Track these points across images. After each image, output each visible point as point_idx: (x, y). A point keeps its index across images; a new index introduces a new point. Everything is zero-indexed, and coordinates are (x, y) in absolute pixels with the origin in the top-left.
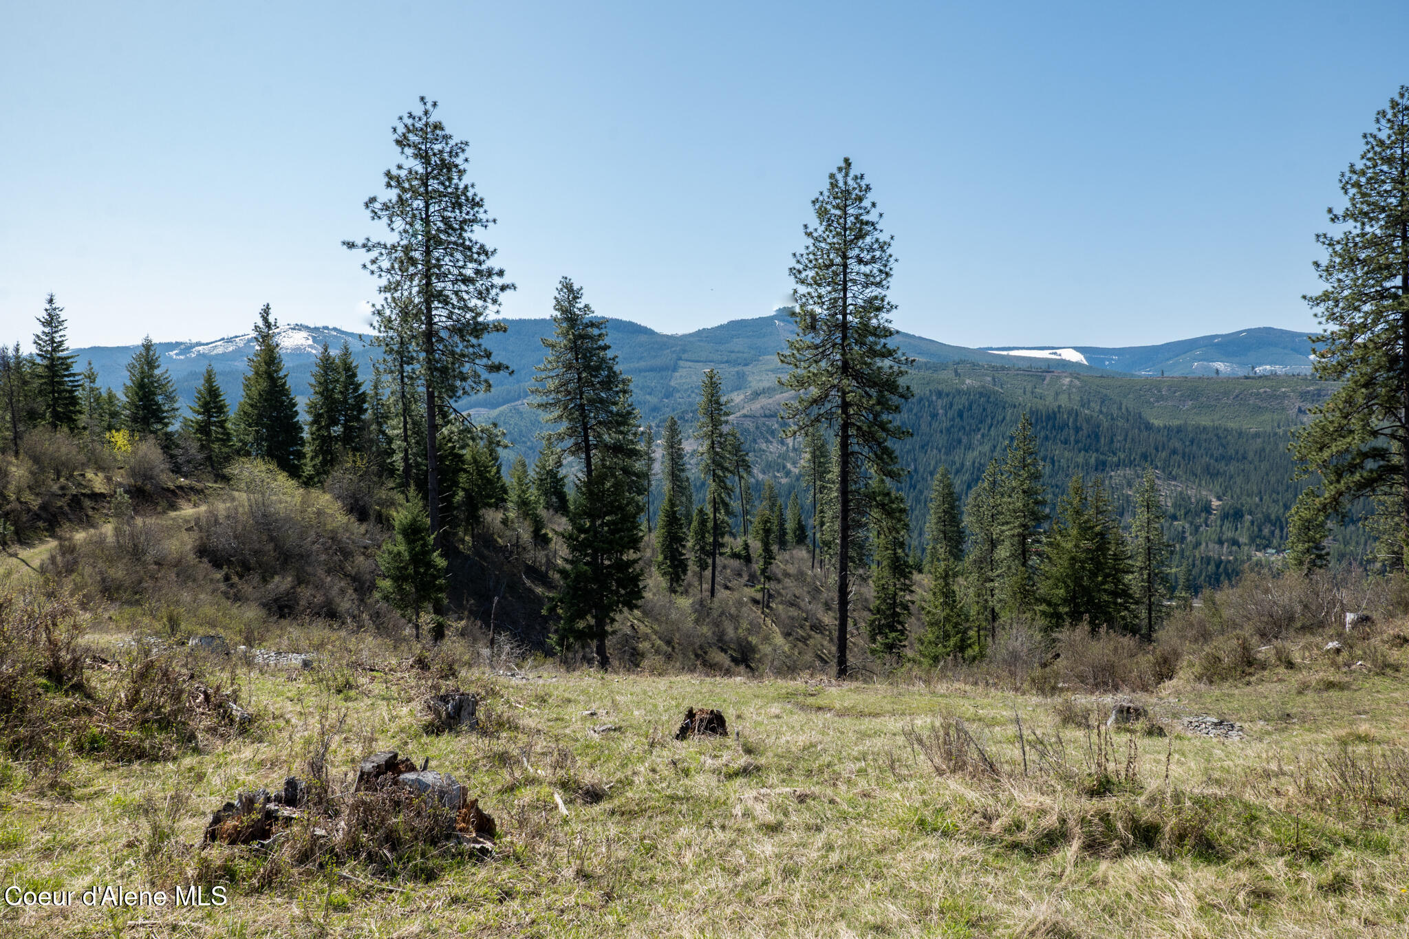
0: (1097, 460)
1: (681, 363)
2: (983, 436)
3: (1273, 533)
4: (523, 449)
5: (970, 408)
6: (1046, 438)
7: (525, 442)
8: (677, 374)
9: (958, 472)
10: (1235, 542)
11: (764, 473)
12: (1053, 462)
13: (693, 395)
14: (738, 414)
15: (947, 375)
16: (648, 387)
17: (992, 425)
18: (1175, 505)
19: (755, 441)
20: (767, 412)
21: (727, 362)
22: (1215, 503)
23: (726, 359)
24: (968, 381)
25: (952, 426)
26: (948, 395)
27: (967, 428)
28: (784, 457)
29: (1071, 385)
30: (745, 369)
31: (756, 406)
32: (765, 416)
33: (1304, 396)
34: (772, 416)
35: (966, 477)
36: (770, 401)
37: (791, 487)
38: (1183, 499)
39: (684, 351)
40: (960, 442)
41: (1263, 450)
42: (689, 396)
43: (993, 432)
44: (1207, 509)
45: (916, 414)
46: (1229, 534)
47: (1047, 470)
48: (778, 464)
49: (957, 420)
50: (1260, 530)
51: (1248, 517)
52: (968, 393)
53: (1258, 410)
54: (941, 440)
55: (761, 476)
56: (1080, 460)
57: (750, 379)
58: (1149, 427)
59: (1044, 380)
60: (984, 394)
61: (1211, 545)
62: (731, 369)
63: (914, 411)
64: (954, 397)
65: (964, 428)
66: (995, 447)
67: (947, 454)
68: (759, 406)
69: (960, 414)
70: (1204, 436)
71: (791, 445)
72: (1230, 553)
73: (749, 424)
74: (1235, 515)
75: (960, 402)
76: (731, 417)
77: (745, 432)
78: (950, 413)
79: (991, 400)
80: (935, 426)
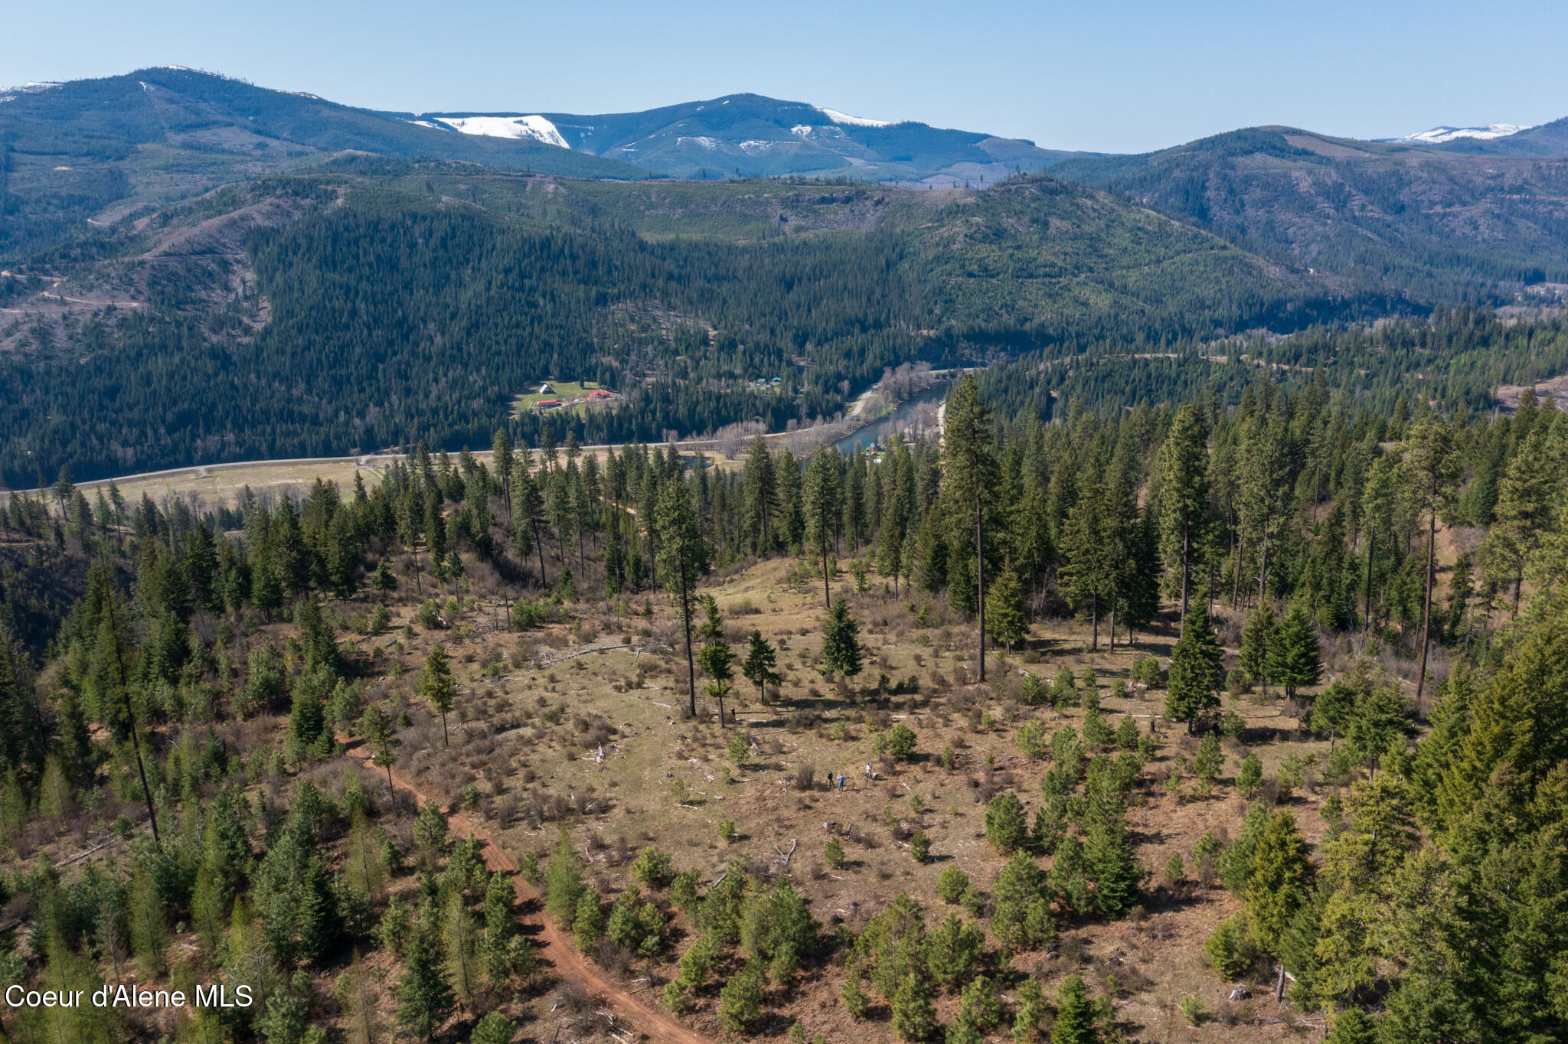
0: (598, 292)
1: (16, 156)
2: (473, 268)
3: (762, 361)
5: (454, 236)
6: (543, 270)
8: (15, 175)
9: (453, 316)
10: (732, 376)
11: (216, 332)
12: (553, 298)
13: (52, 208)
14: (156, 251)
15: (410, 186)
17: (481, 255)
18: (676, 340)
19: (189, 288)
20: (196, 247)
21: (88, 154)
22: (712, 333)
23: (85, 149)
24: (444, 198)
25: (437, 258)
26: (424, 218)
27: (455, 261)
28: (235, 307)
29: (556, 193)
30: (124, 165)
31: (178, 236)
32: (195, 253)
33: (785, 202)
34: (202, 253)
35: (464, 323)
36: (196, 231)
37: (258, 351)
38: (684, 333)
39: (15, 137)
40: (448, 277)
41: (751, 267)
42: (45, 210)
43: (484, 265)
44: (705, 341)
45: (391, 246)
46: (725, 368)
47: (549, 307)
48: (231, 319)
49: (441, 252)
50: (752, 359)
51: (741, 347)
52: (447, 215)
53: (744, 218)
54: (425, 276)
55: (214, 339)
56: (581, 295)
57: (132, 180)
58: (642, 246)
59: (525, 186)
60: (468, 217)
61: (711, 380)
62: (99, 166)
63: (389, 241)
64: (432, 221)
65: (450, 260)
66: (490, 283)
67: (436, 294)
68: (182, 239)
69: (443, 243)
70: (696, 255)
71: (240, 290)
72: (728, 386)
73: (174, 265)
74: (729, 346)
75: (441, 228)
76: (147, 256)
77: (173, 277)
78: (432, 243)
79: (476, 223)
80: (416, 259)
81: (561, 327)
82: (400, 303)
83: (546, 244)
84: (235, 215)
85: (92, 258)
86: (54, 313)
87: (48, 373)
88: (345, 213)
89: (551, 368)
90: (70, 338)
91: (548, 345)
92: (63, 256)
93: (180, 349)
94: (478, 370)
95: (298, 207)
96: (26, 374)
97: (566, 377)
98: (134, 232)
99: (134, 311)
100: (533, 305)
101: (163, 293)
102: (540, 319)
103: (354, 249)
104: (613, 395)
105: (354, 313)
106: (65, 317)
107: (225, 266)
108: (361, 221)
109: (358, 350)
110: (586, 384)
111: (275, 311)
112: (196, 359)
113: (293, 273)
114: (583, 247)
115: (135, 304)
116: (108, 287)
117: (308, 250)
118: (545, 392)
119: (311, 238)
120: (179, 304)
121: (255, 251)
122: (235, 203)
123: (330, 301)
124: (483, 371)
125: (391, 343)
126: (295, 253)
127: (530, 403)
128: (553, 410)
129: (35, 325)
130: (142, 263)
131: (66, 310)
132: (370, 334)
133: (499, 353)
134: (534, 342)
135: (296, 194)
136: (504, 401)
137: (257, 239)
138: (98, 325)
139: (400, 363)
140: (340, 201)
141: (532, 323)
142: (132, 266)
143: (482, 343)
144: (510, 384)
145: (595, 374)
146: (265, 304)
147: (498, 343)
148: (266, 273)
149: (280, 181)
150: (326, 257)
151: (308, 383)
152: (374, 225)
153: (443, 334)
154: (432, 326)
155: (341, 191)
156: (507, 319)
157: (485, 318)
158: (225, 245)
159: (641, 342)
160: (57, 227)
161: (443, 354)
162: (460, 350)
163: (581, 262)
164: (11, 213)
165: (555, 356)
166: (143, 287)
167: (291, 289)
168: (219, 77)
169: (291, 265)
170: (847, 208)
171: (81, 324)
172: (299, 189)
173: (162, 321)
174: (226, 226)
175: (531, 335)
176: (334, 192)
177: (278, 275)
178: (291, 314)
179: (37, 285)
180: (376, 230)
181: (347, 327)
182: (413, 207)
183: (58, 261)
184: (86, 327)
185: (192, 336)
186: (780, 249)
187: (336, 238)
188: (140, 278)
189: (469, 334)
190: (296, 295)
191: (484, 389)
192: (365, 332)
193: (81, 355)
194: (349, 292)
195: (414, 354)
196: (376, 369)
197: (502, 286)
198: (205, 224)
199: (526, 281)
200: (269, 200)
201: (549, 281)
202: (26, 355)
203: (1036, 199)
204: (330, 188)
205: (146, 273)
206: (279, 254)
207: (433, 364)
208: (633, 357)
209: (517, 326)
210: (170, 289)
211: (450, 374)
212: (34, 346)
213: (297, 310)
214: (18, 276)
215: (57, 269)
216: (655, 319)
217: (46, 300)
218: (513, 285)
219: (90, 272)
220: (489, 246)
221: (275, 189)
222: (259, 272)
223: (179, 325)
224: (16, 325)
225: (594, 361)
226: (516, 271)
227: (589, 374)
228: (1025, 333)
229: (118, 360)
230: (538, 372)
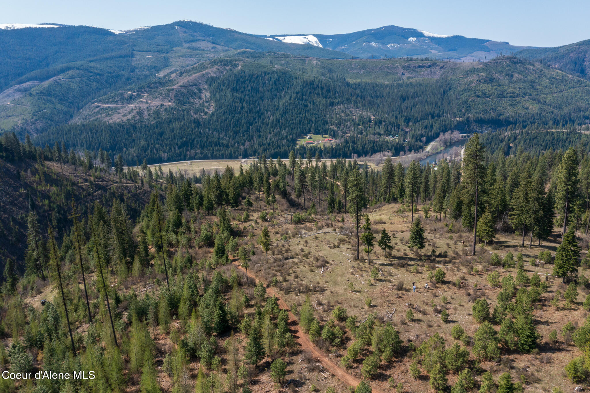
0: (330, 101)
1: (135, 52)
2: (285, 92)
3: (391, 129)
4: (68, 104)
5: (279, 80)
6: (310, 93)
7: (67, 100)
8: (134, 59)
9: (277, 109)
10: (379, 134)
11: (196, 114)
12: (314, 104)
13: (145, 70)
14: (178, 85)
15: (264, 61)
16: (121, 66)
17: (288, 87)
18: (359, 120)
19: (188, 98)
20: (191, 84)
21: (157, 51)
22: (373, 117)
23: (156, 50)
24: (276, 66)
25: (272, 88)
26: (269, 73)
27: (279, 89)
28: (202, 105)
29: (317, 64)
30: (168, 55)
31: (185, 80)
32: (190, 86)
33: (404, 67)
34: (192, 86)
35: (281, 112)
37: (209, 120)
38: (362, 117)
39: (135, 46)
40: (276, 95)
41: (389, 93)
42: (143, 71)
43: (289, 91)
44: (370, 121)
45: (256, 83)
46: (377, 131)
47: (312, 107)
48: (201, 109)
49: (274, 86)
50: (388, 128)
51: (384, 123)
52: (277, 72)
53: (387, 74)
54: (268, 95)
55: (195, 116)
56: (324, 102)
57: (171, 60)
58: (348, 84)
59: (305, 62)
60: (284, 73)
61: (371, 136)
62: (161, 55)
63: (256, 82)
64: (272, 75)
65: (277, 89)
66: (291, 97)
67: (272, 101)
68: (186, 81)
69: (275, 83)
70: (368, 87)
71: (204, 99)
72: (378, 138)
73: (183, 90)
74: (379, 123)
75: (275, 77)
76: (175, 87)
77: (183, 94)
78: (271, 82)
79: (287, 75)
80: (265, 88)
81: (316, 114)
82: (258, 104)
83: (312, 83)
84: (204, 72)
85: (157, 87)
86: (144, 106)
87: (141, 127)
88: (241, 72)
89: (312, 129)
90: (149, 115)
91: (311, 121)
92: (148, 87)
93: (184, 120)
94: (285, 130)
95: (225, 69)
96: (134, 127)
97: (317, 133)
98: (171, 78)
99: (170, 106)
100: (306, 106)
101: (179, 100)
102: (308, 111)
103: (243, 84)
104: (334, 140)
105: (242, 108)
106: (147, 108)
107: (200, 90)
108: (247, 74)
109: (243, 121)
110: (324, 136)
111: (216, 107)
112: (189, 123)
113: (223, 93)
114: (326, 84)
115: (170, 104)
116: (162, 98)
117: (228, 85)
118: (309, 138)
119: (229, 81)
120: (184, 104)
121: (210, 85)
122: (204, 68)
123: (235, 103)
124: (287, 130)
125: (255, 119)
126: (223, 86)
127: (303, 142)
128: (311, 145)
129: (138, 110)
130: (173, 89)
131: (148, 105)
132: (248, 116)
133: (293, 123)
134: (306, 119)
135: (225, 65)
136: (294, 141)
137: (211, 81)
138: (158, 110)
139: (257, 126)
140: (240, 67)
141: (305, 112)
142: (169, 90)
143: (287, 120)
144: (296, 135)
145: (328, 132)
146: (212, 104)
147: (293, 120)
148: (213, 94)
149: (220, 60)
150: (234, 88)
151: (226, 132)
152: (251, 76)
153: (273, 116)
154: (269, 113)
155: (240, 63)
156: (296, 111)
157: (288, 110)
158: (200, 83)
159: (345, 120)
160: (147, 77)
161: (273, 123)
162: (279, 122)
163: (324, 90)
164: (132, 72)
165: (313, 125)
166: (173, 98)
167: (221, 99)
168: (201, 24)
169: (222, 90)
170: (429, 70)
171: (152, 110)
172: (226, 63)
173: (178, 110)
174: (201, 76)
175: (305, 117)
176: (238, 64)
177: (217, 94)
178: (221, 108)
179: (139, 96)
180: (252, 78)
181: (240, 113)
182: (265, 69)
183: (146, 88)
184: (154, 111)
185: (188, 115)
186: (401, 86)
187: (238, 81)
188: (172, 94)
189: (282, 116)
190: (223, 101)
191: (287, 136)
192: (246, 115)
193: (152, 121)
194: (241, 100)
195: (263, 123)
196: (249, 128)
197: (295, 98)
198: (194, 75)
199: (304, 97)
200: (216, 67)
201: (313, 97)
202: (135, 120)
203: (508, 66)
204: (236, 63)
205: (174, 93)
206: (218, 86)
207: (269, 127)
208: (342, 126)
209: (300, 113)
210: (181, 98)
211: (275, 131)
212: (138, 117)
213: (223, 106)
214: (134, 94)
215: (146, 91)
216: (351, 112)
217: (142, 102)
218: (299, 98)
219: (156, 92)
220: (291, 84)
221: (218, 63)
222: (211, 93)
223: (184, 111)
224: (132, 110)
225: (327, 127)
226: (301, 93)
227: (325, 132)
228: (500, 120)
229: (164, 123)
230: (307, 131)
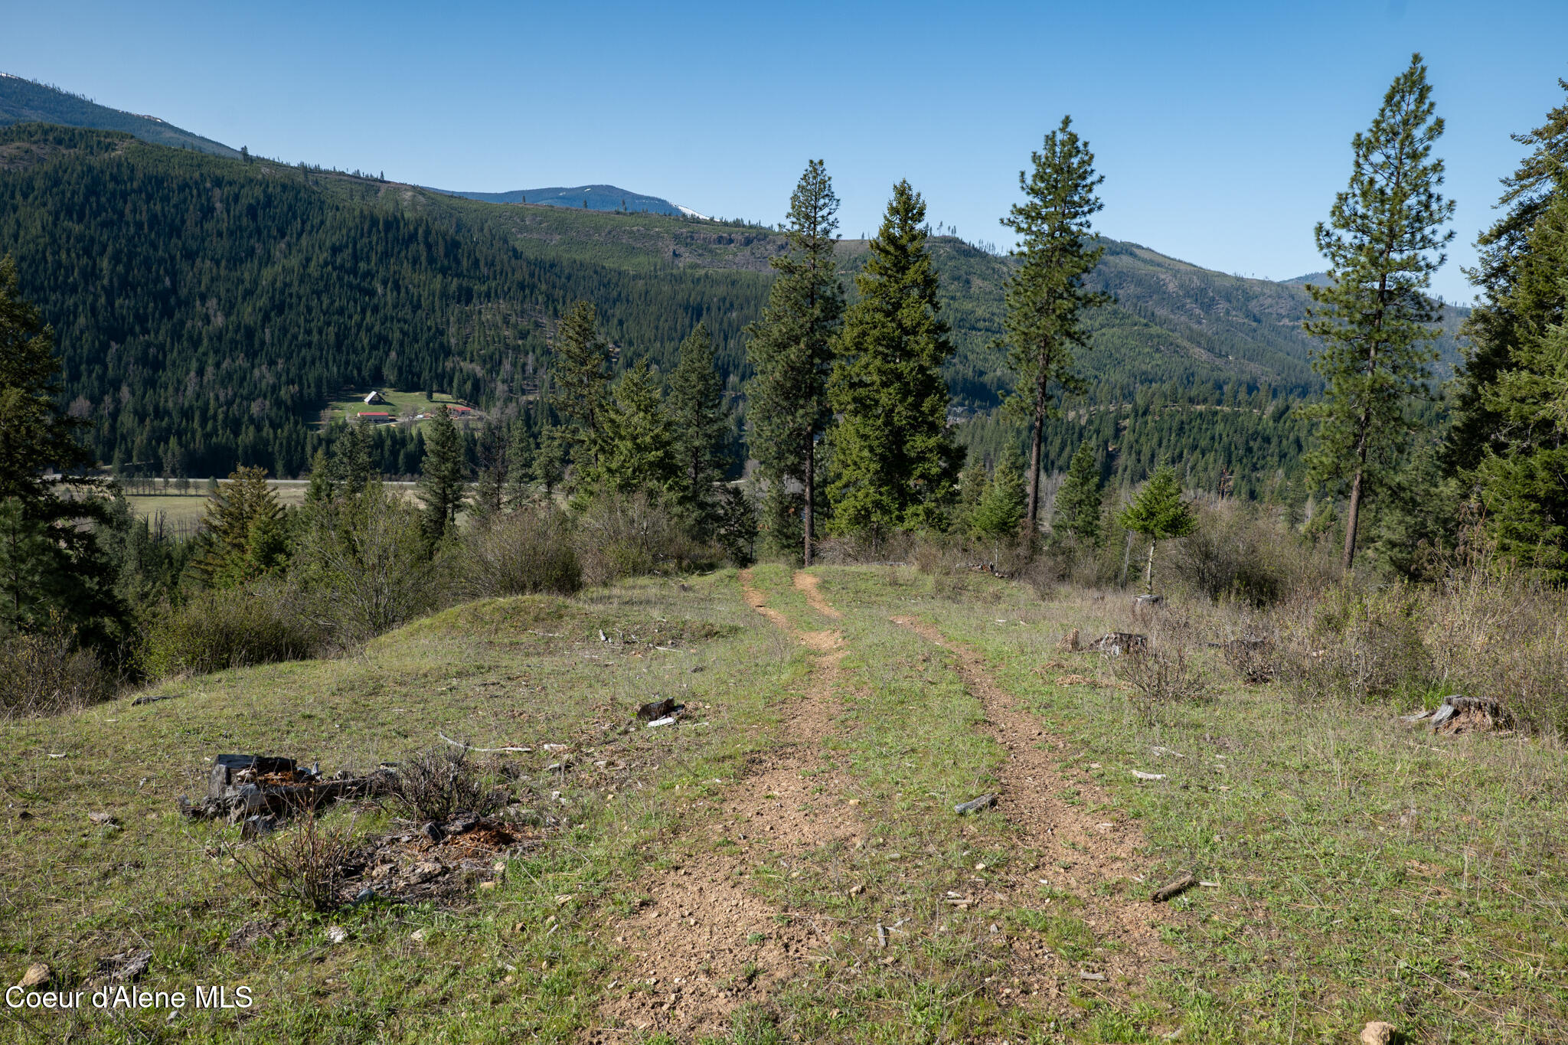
81: (405, 322)
82: (171, 272)
88: (119, 165)
89: (386, 371)
91: (383, 340)
94: (271, 364)
95: (55, 154)
97: (409, 383)
100: (372, 293)
102: (376, 310)
103: (117, 202)
104: (476, 413)
105: (91, 273)
108: (139, 175)
109: (82, 321)
110: (436, 396)
114: (443, 234)
117: (47, 193)
118: (371, 402)
119: (55, 181)
123: (56, 252)
124: (280, 365)
125: (141, 318)
126: (25, 196)
127: (351, 413)
128: (382, 426)
132: (110, 303)
133: (309, 345)
134: (363, 334)
135: (59, 142)
136: (308, 409)
139: (149, 345)
140: (117, 153)
141: (363, 311)
143: (284, 330)
144: (320, 387)
145: (450, 383)
147: (308, 332)
149: (39, 128)
150: (70, 206)
152: (157, 181)
153: (227, 315)
154: (212, 303)
156: (326, 302)
157: (294, 300)
159: (517, 349)
161: (220, 338)
162: (249, 335)
163: (439, 251)
165: (393, 355)
168: (53, 90)
170: (747, 251)
172: (65, 137)
175: (359, 326)
176: (112, 144)
180: (158, 186)
182: (218, 172)
186: (678, 279)
189: (267, 318)
191: (275, 388)
192: (103, 300)
195: (176, 334)
196: (105, 347)
197: (326, 264)
199: (362, 266)
200: (18, 144)
201: (394, 267)
203: (951, 258)
204: (108, 141)
207: (201, 350)
208: (507, 366)
209: (341, 313)
211: (224, 365)
218: (342, 266)
220: (316, 221)
221: (31, 134)
225: (449, 365)
226: (349, 251)
227: (442, 382)
230: (366, 373)
